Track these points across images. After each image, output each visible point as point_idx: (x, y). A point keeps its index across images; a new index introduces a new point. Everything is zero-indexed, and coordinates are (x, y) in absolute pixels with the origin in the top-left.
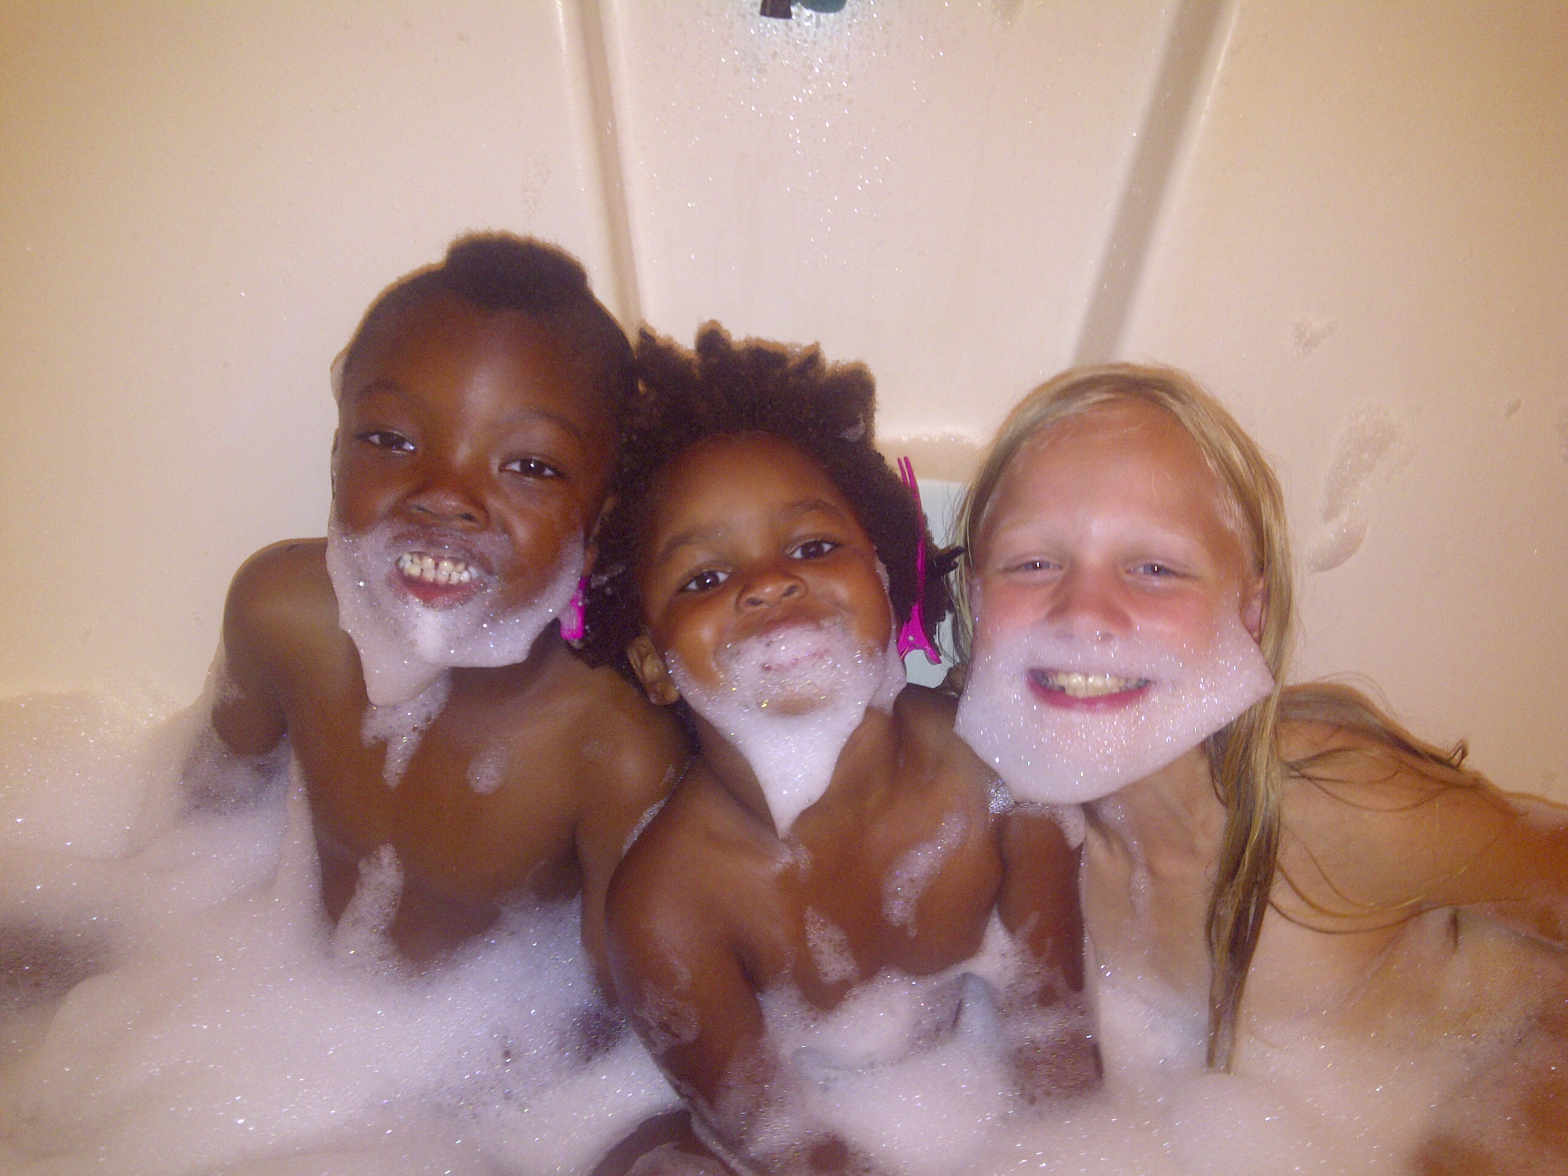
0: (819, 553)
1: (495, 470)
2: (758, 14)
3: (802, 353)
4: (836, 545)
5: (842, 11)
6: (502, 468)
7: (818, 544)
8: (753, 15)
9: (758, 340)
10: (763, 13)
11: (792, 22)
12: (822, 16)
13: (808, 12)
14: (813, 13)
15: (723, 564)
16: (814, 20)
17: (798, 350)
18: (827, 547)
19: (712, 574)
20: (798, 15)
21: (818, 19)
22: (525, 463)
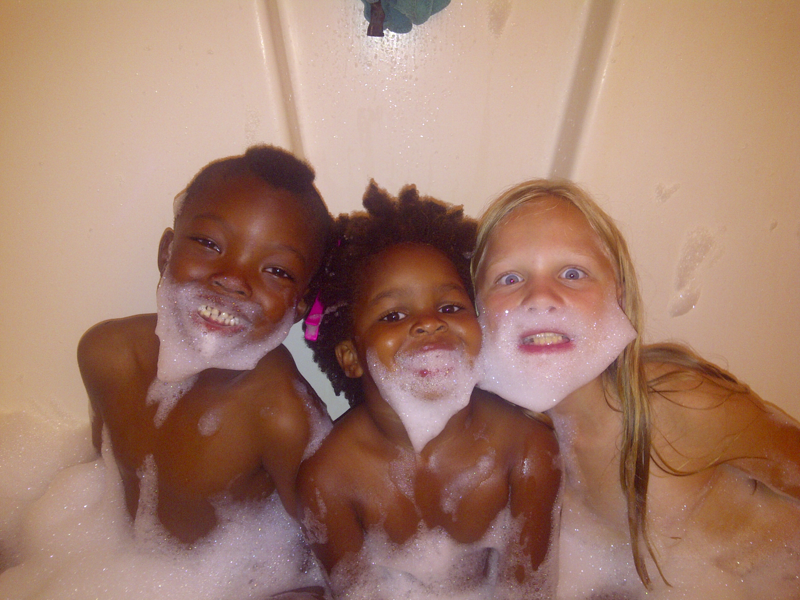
0: (451, 311)
1: (260, 270)
2: (366, 36)
3: (453, 208)
4: (461, 308)
5: (410, 32)
6: (264, 270)
7: (451, 307)
8: (364, 36)
9: (432, 198)
10: (369, 34)
11: (384, 38)
12: (400, 35)
13: (392, 33)
14: (395, 34)
15: (402, 309)
16: (396, 37)
17: (451, 206)
18: (456, 309)
19: (396, 314)
20: (387, 35)
21: (398, 36)
22: (275, 269)
